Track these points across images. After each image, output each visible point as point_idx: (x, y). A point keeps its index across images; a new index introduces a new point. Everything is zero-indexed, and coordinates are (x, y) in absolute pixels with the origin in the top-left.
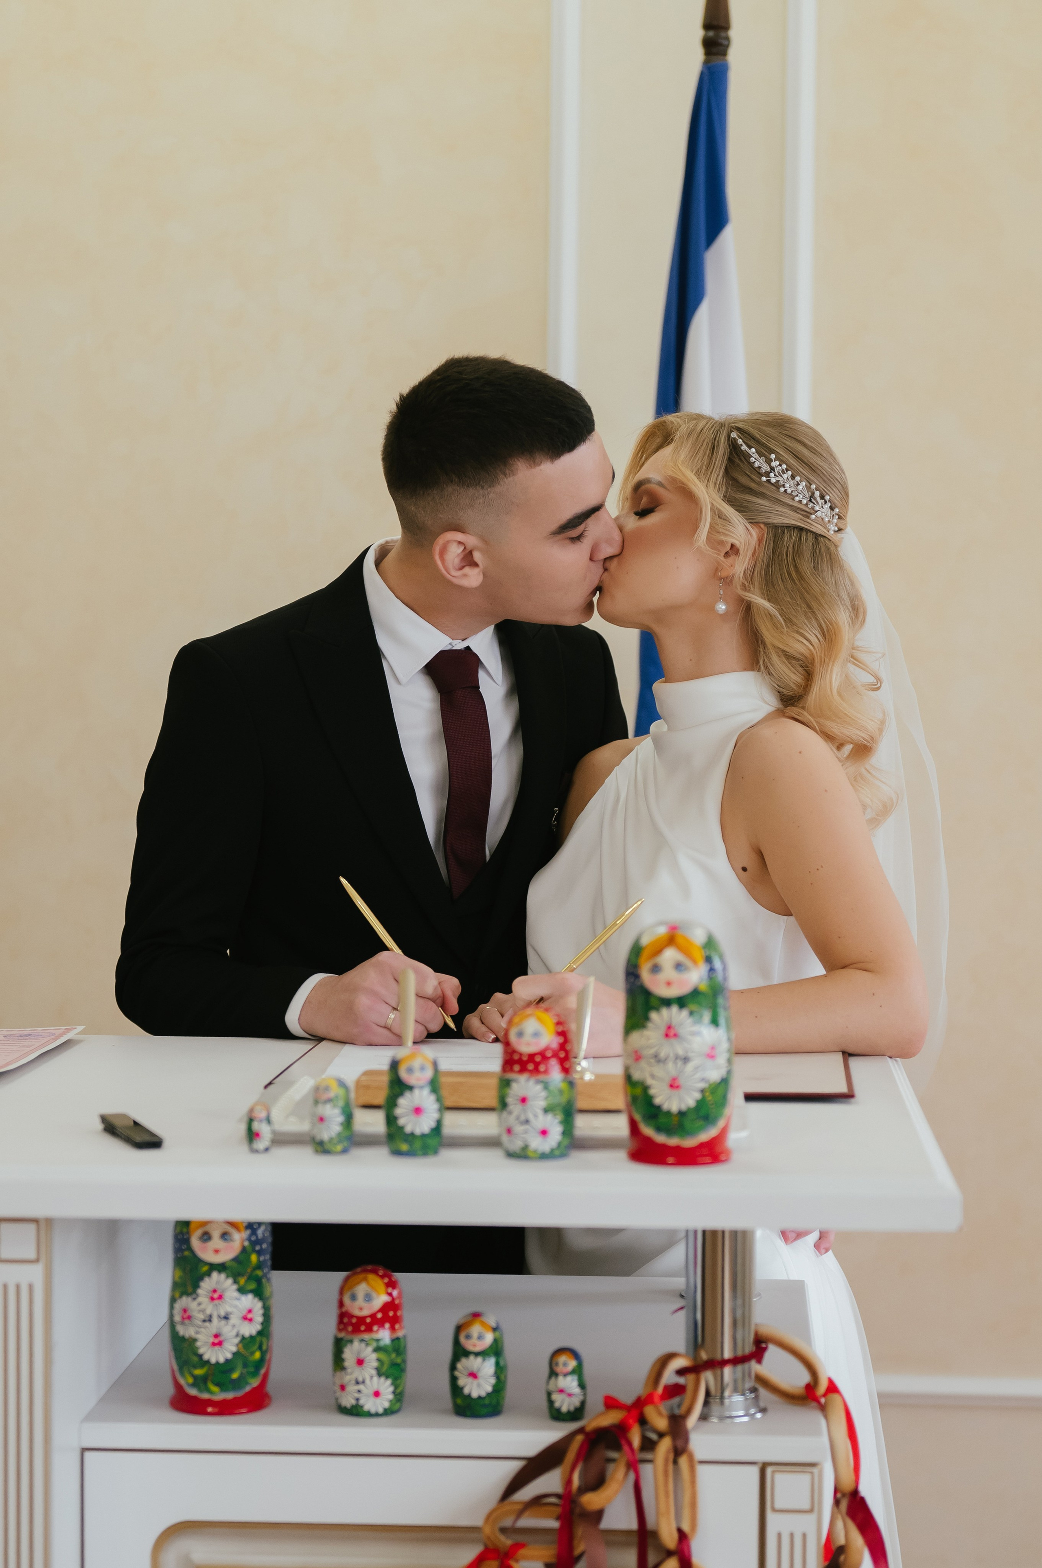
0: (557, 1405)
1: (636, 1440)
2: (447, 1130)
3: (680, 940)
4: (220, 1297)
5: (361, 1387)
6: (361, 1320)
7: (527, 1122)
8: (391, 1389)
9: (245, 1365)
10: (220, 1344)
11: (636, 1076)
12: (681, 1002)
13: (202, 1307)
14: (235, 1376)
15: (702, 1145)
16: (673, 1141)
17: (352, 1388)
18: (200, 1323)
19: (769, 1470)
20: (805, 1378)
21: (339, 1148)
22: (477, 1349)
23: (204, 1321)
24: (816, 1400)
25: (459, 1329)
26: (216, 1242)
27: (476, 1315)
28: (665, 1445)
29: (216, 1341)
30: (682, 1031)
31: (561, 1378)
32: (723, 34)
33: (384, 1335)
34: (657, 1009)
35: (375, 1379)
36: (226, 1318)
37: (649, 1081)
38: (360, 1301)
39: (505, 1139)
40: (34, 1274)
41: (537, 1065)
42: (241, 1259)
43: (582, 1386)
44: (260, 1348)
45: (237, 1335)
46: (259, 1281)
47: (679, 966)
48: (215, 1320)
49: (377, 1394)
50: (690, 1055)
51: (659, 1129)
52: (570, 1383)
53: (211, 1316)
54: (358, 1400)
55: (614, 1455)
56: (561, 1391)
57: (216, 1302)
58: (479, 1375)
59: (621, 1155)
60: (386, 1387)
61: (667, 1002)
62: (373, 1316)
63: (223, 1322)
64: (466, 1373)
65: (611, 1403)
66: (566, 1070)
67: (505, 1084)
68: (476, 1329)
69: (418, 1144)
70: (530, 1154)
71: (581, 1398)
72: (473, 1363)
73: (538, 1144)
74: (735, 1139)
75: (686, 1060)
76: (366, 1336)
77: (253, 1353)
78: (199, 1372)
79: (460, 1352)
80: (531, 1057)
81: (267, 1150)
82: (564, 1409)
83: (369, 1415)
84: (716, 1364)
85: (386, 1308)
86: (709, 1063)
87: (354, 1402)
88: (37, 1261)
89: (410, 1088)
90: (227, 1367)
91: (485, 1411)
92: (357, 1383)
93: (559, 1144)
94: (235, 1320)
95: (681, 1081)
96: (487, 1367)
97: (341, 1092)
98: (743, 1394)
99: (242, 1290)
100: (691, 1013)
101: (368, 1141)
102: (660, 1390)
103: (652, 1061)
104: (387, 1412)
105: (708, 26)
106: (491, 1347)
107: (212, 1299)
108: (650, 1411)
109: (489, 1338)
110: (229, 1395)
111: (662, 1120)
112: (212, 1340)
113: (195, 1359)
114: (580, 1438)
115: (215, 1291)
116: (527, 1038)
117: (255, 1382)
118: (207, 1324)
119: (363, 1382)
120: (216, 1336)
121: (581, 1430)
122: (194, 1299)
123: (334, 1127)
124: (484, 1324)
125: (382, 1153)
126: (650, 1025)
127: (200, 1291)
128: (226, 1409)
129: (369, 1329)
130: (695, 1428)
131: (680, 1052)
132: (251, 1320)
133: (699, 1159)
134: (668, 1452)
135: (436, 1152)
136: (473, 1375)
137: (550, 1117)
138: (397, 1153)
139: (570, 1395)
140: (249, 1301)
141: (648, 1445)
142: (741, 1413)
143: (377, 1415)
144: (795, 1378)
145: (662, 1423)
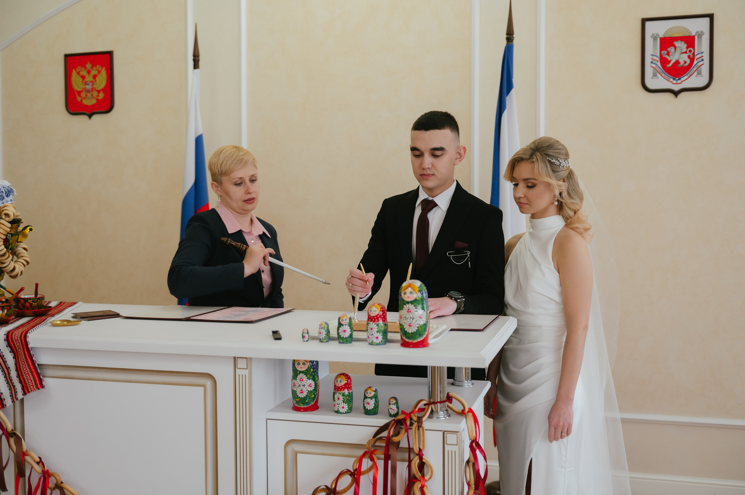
0: (390, 412)
1: (408, 423)
2: (354, 336)
3: (412, 285)
4: (302, 380)
5: (339, 405)
6: (339, 387)
7: (373, 335)
8: (347, 406)
9: (309, 399)
10: (302, 392)
11: (401, 323)
12: (412, 302)
13: (298, 382)
14: (307, 401)
15: (418, 342)
16: (410, 341)
17: (337, 406)
18: (298, 387)
19: (445, 433)
20: (462, 408)
21: (325, 341)
22: (369, 396)
23: (298, 386)
24: (465, 414)
25: (366, 390)
26: (301, 365)
27: (370, 387)
28: (415, 424)
29: (301, 392)
30: (412, 311)
31: (391, 405)
32: (512, 36)
33: (346, 392)
34: (405, 304)
35: (343, 403)
36: (304, 386)
37: (404, 324)
38: (339, 382)
39: (368, 339)
40: (246, 372)
41: (375, 319)
42: (308, 370)
43: (398, 408)
44: (314, 394)
45: (307, 390)
46: (314, 376)
47: (411, 293)
48: (301, 386)
49: (343, 408)
50: (414, 317)
51: (406, 338)
52: (394, 407)
53: (300, 385)
54: (338, 409)
55: (403, 427)
56: (391, 409)
57: (301, 381)
58: (370, 403)
59: (399, 344)
60: (346, 406)
61: (408, 303)
62: (342, 386)
63: (303, 387)
64: (366, 403)
65: (403, 412)
66: (384, 321)
67: (368, 324)
68: (369, 391)
69: (345, 340)
70: (374, 344)
71: (397, 411)
72: (369, 400)
73: (375, 341)
74: (430, 341)
75: (413, 319)
76: (341, 392)
77: (311, 395)
78: (297, 400)
79: (365, 397)
80: (374, 317)
81: (307, 341)
82: (392, 414)
83: (341, 413)
84: (434, 403)
85: (345, 384)
86: (420, 319)
87: (337, 410)
88: (247, 369)
89: (343, 325)
90: (305, 398)
91: (372, 413)
92: (338, 404)
93: (381, 341)
94: (306, 386)
95: (412, 324)
96: (372, 402)
97: (326, 326)
98: (443, 412)
99: (308, 378)
100: (414, 306)
101: (333, 339)
102: (417, 409)
103: (405, 319)
104: (346, 413)
105: (508, 34)
106: (373, 396)
107: (300, 380)
108: (412, 415)
109: (373, 393)
110: (305, 406)
111: (407, 335)
112: (300, 391)
113: (297, 396)
114: (393, 422)
115: (301, 378)
116: (373, 312)
117: (313, 403)
118: (299, 387)
119: (339, 404)
120: (301, 390)
121: (394, 420)
122: (296, 380)
123: (323, 335)
124: (371, 390)
125: (337, 342)
126: (404, 309)
127: (297, 378)
128: (306, 410)
129: (341, 390)
130: (425, 421)
131: (412, 317)
132: (311, 386)
133: (419, 346)
134: (416, 427)
135: (351, 343)
136: (368, 404)
137: (378, 333)
138: (340, 343)
139: (393, 410)
140: (311, 382)
141: (411, 424)
142: (443, 417)
143: (343, 413)
144: (459, 408)
145: (415, 419)
